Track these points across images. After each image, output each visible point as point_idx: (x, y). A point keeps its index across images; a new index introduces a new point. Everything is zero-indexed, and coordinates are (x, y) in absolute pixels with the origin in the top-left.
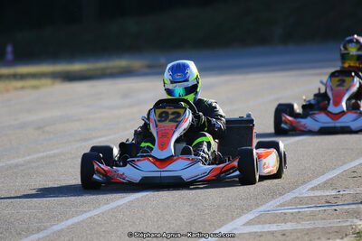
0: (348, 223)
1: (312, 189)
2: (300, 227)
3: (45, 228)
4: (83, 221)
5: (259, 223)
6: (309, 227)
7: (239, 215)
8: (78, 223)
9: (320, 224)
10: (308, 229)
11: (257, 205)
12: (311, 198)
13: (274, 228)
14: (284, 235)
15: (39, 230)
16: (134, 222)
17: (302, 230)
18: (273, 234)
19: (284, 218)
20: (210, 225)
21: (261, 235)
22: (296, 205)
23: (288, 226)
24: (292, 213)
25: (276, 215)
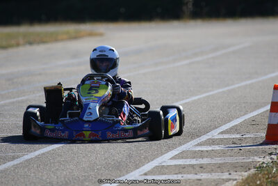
0: (250, 160)
1: (222, 133)
2: (214, 161)
3: (18, 157)
4: (47, 153)
5: (182, 158)
6: (220, 162)
7: (167, 151)
8: (43, 154)
9: (229, 160)
10: (220, 164)
11: (180, 144)
12: (221, 140)
13: (194, 162)
14: (201, 167)
15: (14, 158)
16: (87, 155)
17: (215, 164)
18: (193, 166)
19: (201, 154)
20: (144, 158)
21: (184, 167)
22: (210, 145)
23: (205, 161)
24: (207, 151)
25: (195, 152)
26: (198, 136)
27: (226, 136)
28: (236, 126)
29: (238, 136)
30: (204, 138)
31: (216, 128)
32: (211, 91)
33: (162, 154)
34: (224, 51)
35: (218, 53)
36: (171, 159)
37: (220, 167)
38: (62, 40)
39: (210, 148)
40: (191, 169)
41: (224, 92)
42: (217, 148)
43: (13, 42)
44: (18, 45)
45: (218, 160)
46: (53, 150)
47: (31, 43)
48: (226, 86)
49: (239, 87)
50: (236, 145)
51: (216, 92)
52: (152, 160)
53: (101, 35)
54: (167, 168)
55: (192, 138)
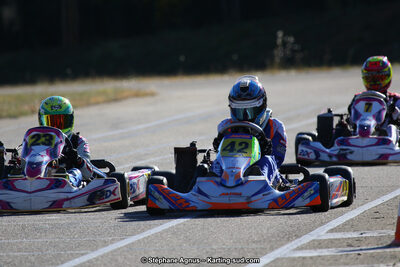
1: (332, 231)
11: (272, 249)
12: (332, 241)
22: (315, 248)
24: (311, 258)
25: (294, 259)
26: (297, 237)
27: (337, 236)
28: (352, 220)
29: (355, 235)
30: (306, 239)
31: (323, 224)
38: (97, 103)
39: (314, 253)
42: (325, 252)
43: (26, 108)
44: (33, 112)
46: (88, 262)
50: (352, 249)
53: (152, 94)
55: (289, 240)
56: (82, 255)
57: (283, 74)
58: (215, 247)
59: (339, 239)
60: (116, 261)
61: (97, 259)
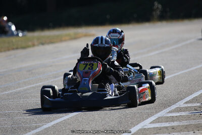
1: (186, 103)
2: (181, 124)
3: (39, 127)
4: (60, 122)
5: (159, 122)
6: (186, 124)
7: (147, 118)
8: (57, 124)
9: (193, 122)
11: (157, 112)
12: (186, 108)
13: (167, 125)
14: (173, 128)
15: (36, 128)
16: (89, 123)
17: (183, 126)
18: (166, 128)
19: (172, 119)
20: (131, 124)
21: (160, 129)
22: (178, 112)
23: (175, 124)
24: (176, 116)
25: (168, 117)
26: (169, 106)
27: (189, 105)
28: (197, 97)
30: (173, 107)
31: (182, 99)
32: (176, 72)
33: (144, 120)
34: (184, 43)
35: (180, 45)
36: (150, 123)
37: (187, 128)
38: (65, 40)
39: (178, 114)
40: (165, 130)
41: (186, 73)
42: (183, 114)
43: (30, 43)
44: (34, 45)
45: (185, 123)
46: (64, 121)
47: (43, 44)
48: (187, 69)
49: (196, 69)
50: (197, 111)
51: (180, 73)
52: (137, 125)
53: (93, 35)
54: (147, 130)
55: (165, 108)
56: (61, 117)
57: (159, 24)
58: (127, 112)
59: (190, 107)
60: (78, 120)
61: (68, 119)
